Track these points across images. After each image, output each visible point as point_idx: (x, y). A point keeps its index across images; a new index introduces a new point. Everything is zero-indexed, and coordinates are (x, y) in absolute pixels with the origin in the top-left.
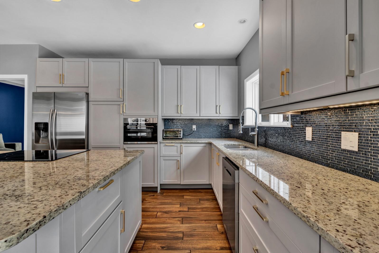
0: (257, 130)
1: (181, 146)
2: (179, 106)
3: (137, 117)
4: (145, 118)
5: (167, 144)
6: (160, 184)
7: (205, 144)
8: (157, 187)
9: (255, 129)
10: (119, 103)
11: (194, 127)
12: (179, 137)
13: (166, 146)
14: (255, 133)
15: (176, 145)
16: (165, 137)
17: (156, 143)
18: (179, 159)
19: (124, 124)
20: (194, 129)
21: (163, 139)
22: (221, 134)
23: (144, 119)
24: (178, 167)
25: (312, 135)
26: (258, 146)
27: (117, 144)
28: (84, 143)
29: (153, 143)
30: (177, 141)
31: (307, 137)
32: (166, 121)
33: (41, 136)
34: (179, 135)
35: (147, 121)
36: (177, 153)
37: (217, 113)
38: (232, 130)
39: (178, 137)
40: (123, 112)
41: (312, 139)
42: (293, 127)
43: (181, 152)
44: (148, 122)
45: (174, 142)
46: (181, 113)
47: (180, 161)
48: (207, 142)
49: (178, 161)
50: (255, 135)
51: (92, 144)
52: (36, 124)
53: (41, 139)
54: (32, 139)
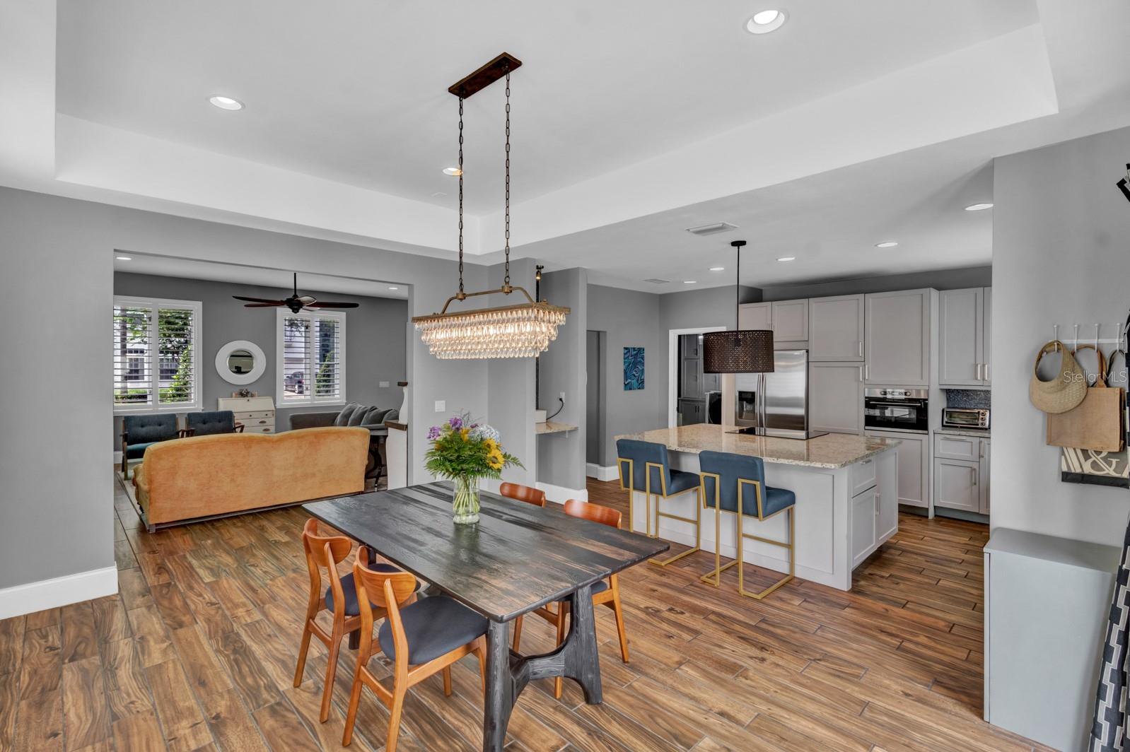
1: (980, 442)
2: (979, 366)
3: (885, 387)
4: (906, 390)
6: (935, 507)
8: (927, 509)
10: (856, 364)
12: (980, 426)
13: (948, 439)
15: (969, 439)
16: (946, 422)
17: (926, 432)
18: (975, 466)
19: (865, 397)
21: (943, 426)
23: (903, 391)
24: (973, 481)
27: (854, 429)
28: (803, 423)
29: (920, 431)
30: (972, 433)
32: (950, 393)
33: (745, 409)
34: (980, 421)
35: (908, 394)
36: (972, 454)
39: (978, 425)
40: (864, 378)
43: (981, 453)
44: (910, 397)
45: (964, 433)
46: (984, 379)
47: (978, 469)
49: (973, 470)
51: (814, 424)
52: (741, 393)
53: (744, 413)
54: (736, 413)
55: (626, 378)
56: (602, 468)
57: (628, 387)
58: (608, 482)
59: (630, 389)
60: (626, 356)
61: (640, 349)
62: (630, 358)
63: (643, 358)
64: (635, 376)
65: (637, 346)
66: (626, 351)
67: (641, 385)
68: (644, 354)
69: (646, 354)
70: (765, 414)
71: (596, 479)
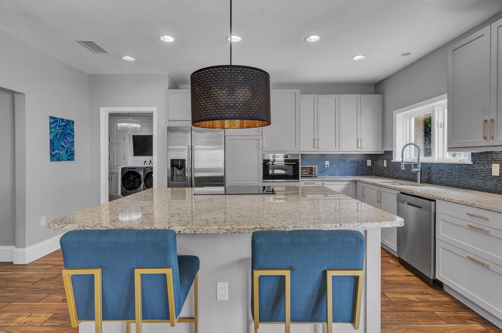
0: (421, 166)
1: (322, 184)
2: (316, 140)
3: (275, 153)
5: (306, 182)
7: (349, 182)
9: (417, 165)
10: (258, 138)
11: (327, 163)
12: (314, 175)
14: (418, 170)
19: (263, 160)
20: (327, 165)
22: (358, 171)
23: (285, 155)
25: (500, 171)
26: (421, 183)
28: (223, 182)
29: (296, 180)
31: (493, 173)
33: (176, 174)
34: (314, 172)
35: (288, 157)
37: (359, 148)
38: (370, 166)
40: (263, 147)
41: (500, 175)
42: (474, 163)
44: (288, 159)
46: (318, 148)
48: (351, 179)
50: (418, 171)
51: (229, 182)
52: (172, 161)
53: (175, 177)
54: (168, 177)
55: (52, 148)
56: (20, 250)
57: (55, 158)
58: (29, 264)
59: (58, 160)
60: (52, 126)
61: (69, 121)
62: (57, 128)
63: (72, 130)
64: (64, 147)
65: (66, 118)
66: (52, 121)
67: (70, 156)
68: (75, 127)
69: (76, 127)
70: (194, 177)
71: (11, 263)
